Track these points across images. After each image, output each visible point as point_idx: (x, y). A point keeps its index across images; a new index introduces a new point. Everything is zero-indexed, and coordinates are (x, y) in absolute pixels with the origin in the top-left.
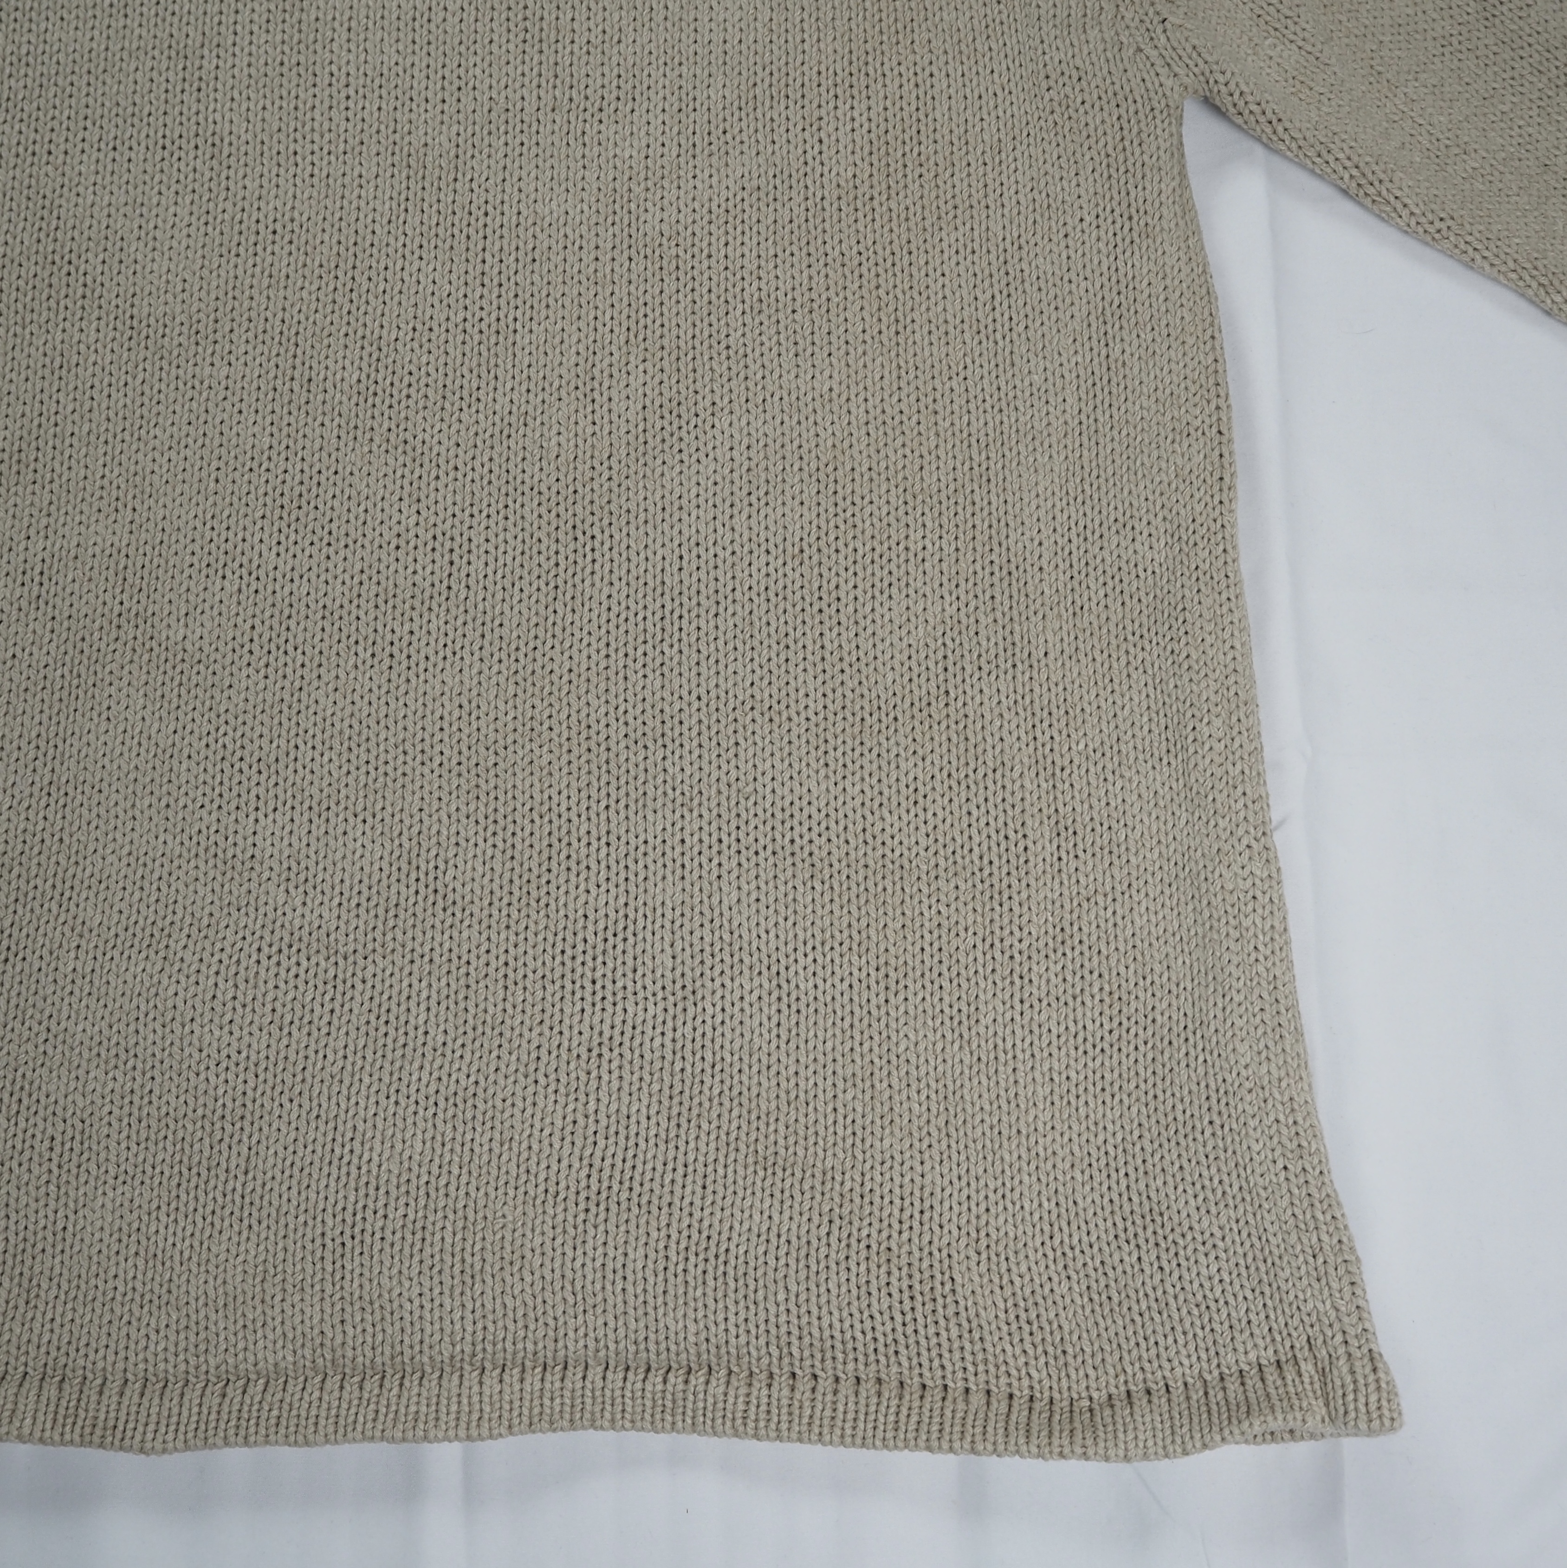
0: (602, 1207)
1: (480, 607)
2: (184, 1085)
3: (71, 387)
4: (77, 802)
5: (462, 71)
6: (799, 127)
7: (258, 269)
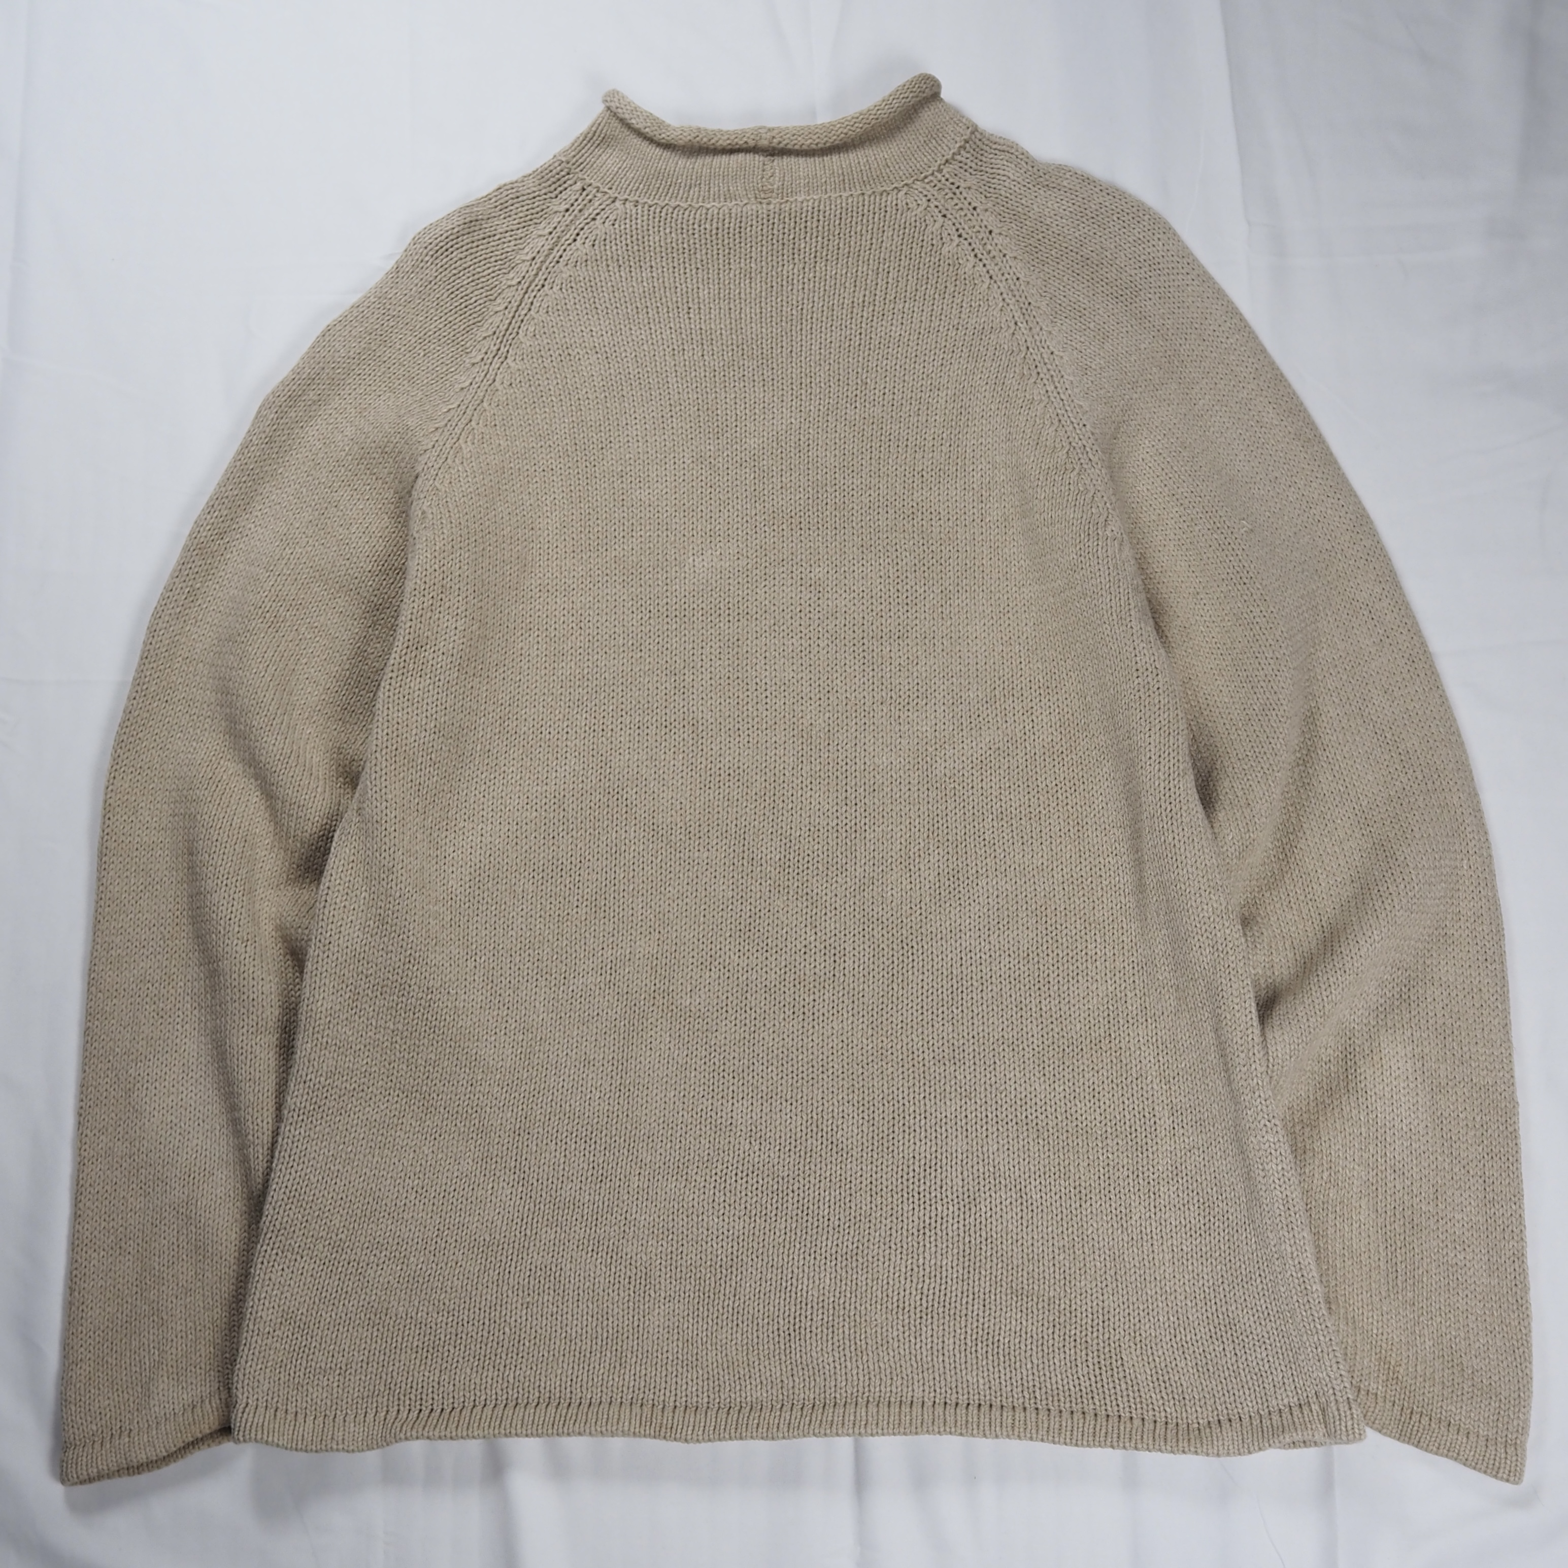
0: (929, 1316)
1: (852, 986)
2: (700, 1249)
3: (622, 864)
4: (635, 1095)
5: (829, 682)
6: (1021, 713)
7: (721, 796)
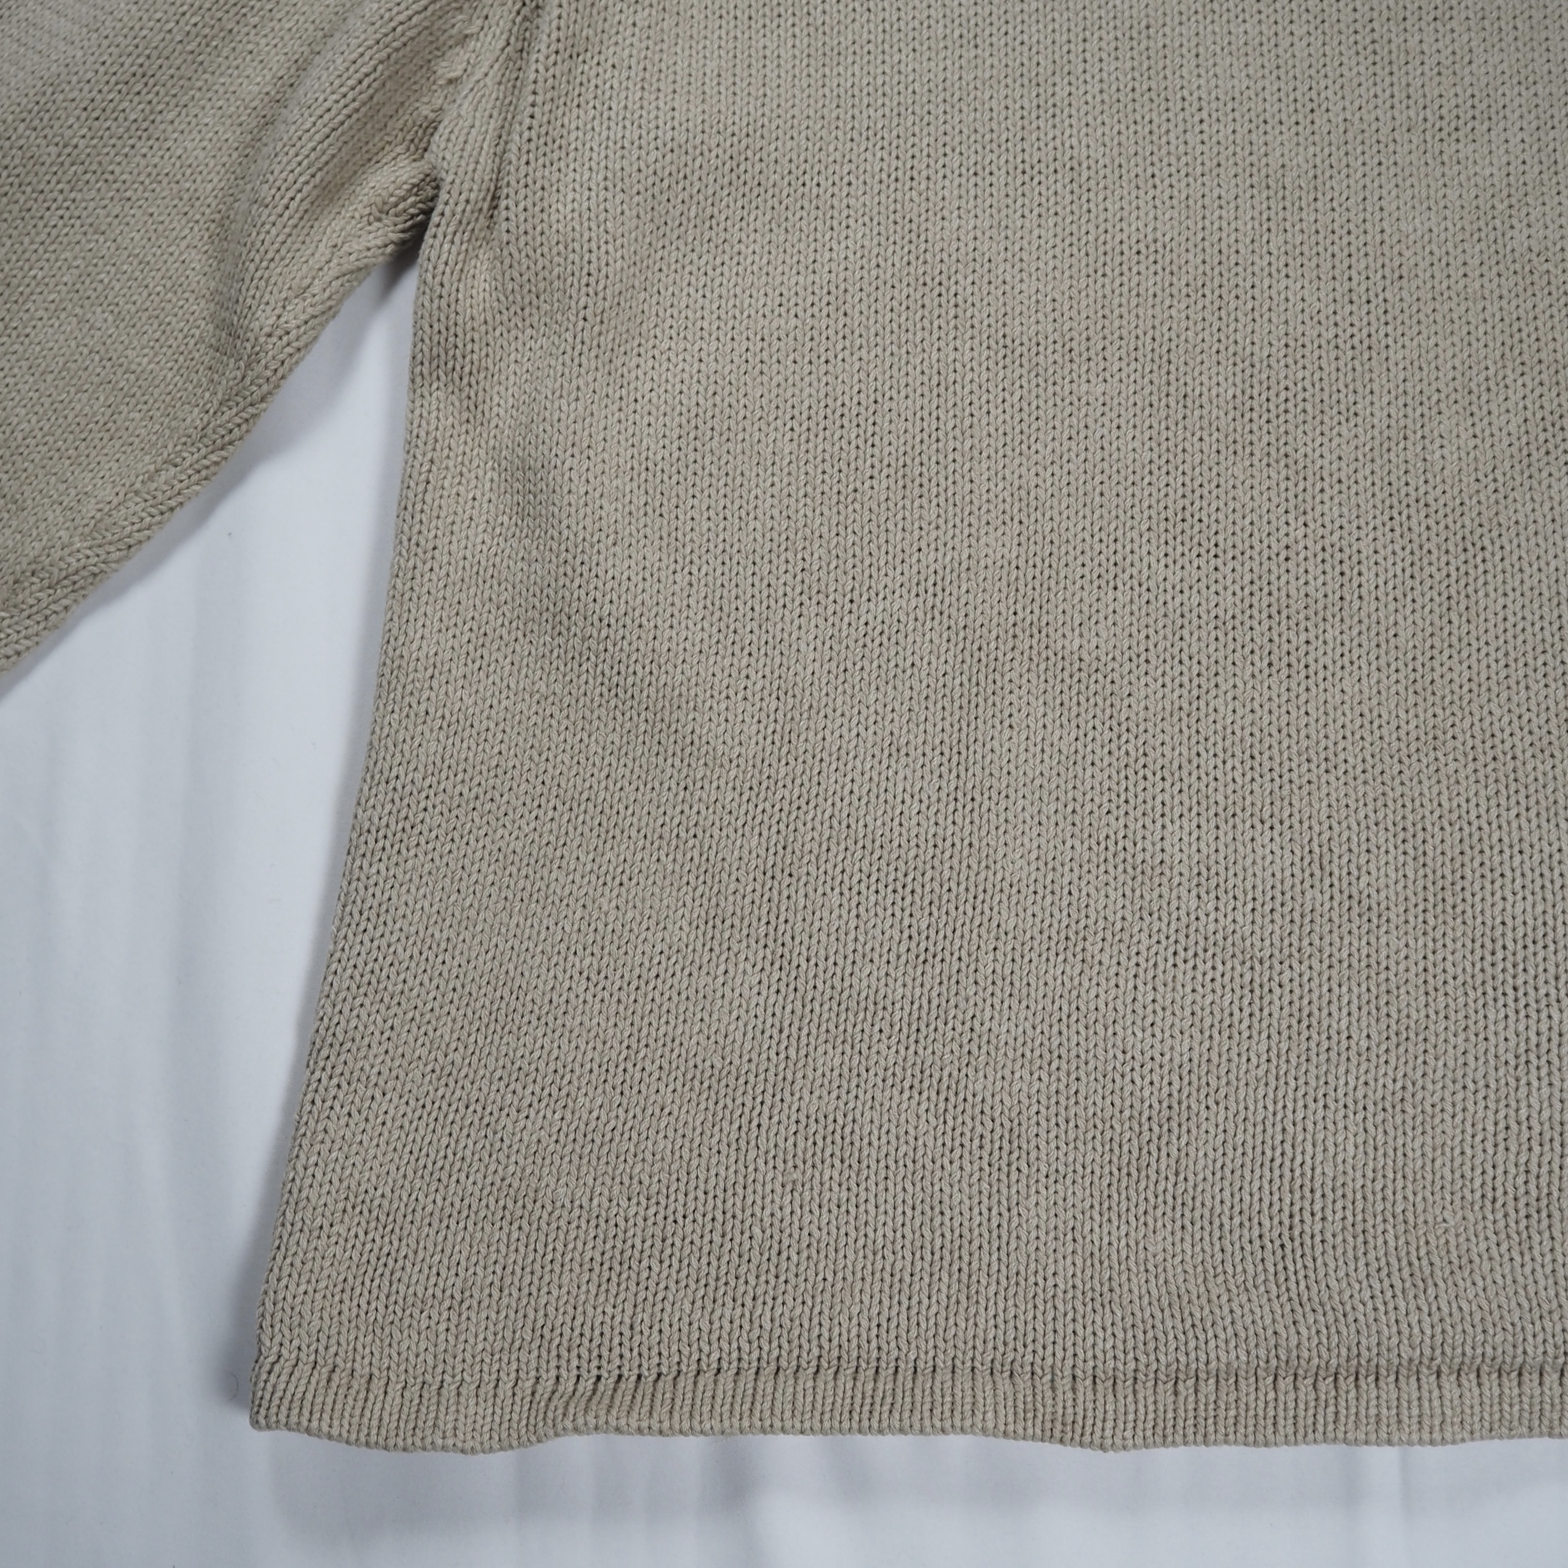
1: (1374, 617)
2: (1110, 1086)
3: (950, 404)
4: (984, 808)
5: (1313, 94)
7: (1125, 289)
